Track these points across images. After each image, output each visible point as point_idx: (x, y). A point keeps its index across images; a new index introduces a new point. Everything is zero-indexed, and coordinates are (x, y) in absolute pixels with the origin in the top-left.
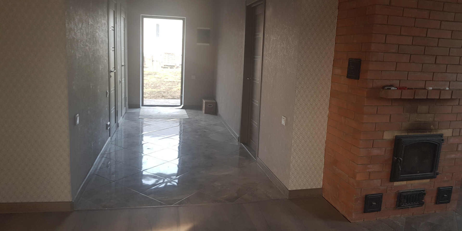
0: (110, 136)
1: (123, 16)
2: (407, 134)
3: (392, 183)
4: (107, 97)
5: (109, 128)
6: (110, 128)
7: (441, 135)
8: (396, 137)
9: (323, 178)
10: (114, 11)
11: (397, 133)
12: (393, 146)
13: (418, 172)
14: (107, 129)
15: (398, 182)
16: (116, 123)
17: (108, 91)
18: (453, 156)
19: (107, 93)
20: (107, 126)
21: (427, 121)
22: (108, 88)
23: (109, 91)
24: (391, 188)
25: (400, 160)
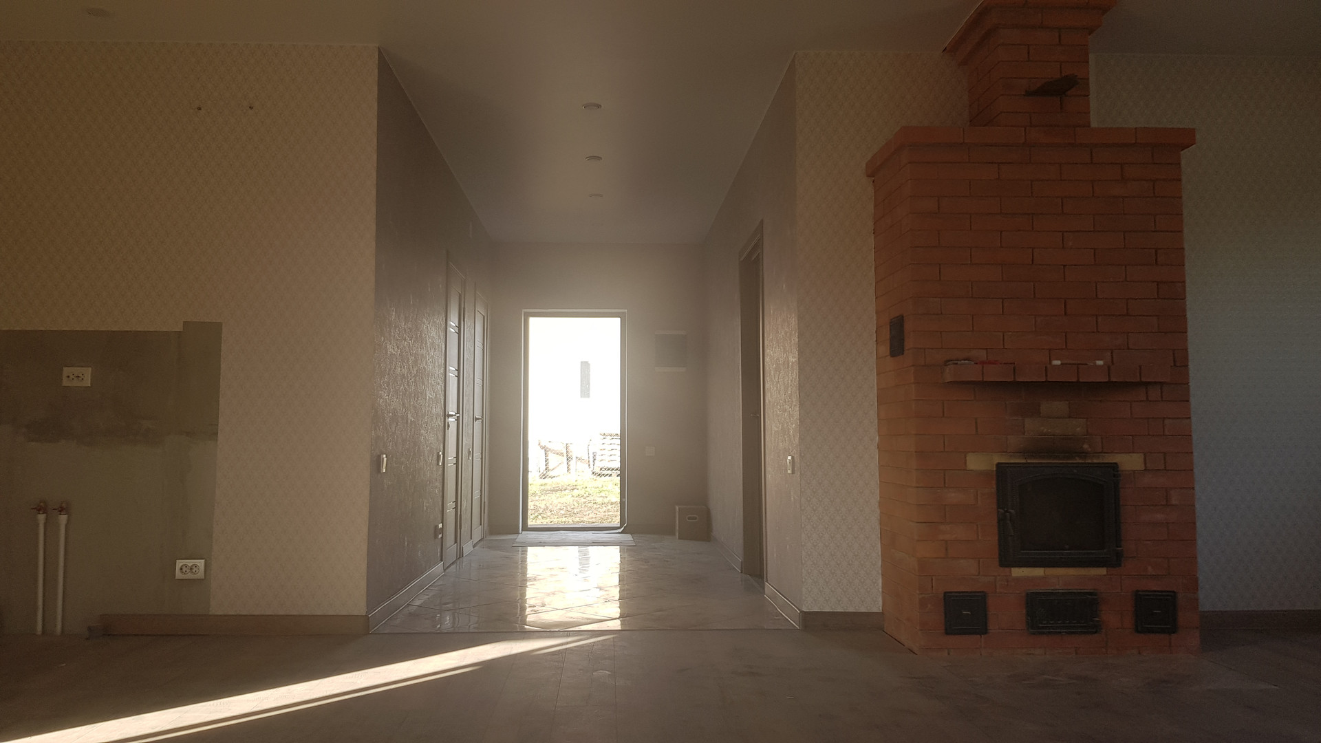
0: (442, 560)
1: (480, 310)
2: (1024, 461)
3: (1007, 570)
4: (438, 464)
5: (440, 536)
6: (442, 537)
7: (1114, 466)
8: (998, 465)
9: (882, 588)
10: (460, 296)
11: (998, 459)
12: (995, 486)
13: (1067, 547)
14: (436, 537)
15: (1022, 569)
16: (456, 542)
17: (441, 453)
18: (1160, 517)
19: (438, 456)
20: (437, 531)
21: (1070, 434)
22: (442, 447)
23: (444, 454)
24: (1007, 582)
25: (1010, 513)
